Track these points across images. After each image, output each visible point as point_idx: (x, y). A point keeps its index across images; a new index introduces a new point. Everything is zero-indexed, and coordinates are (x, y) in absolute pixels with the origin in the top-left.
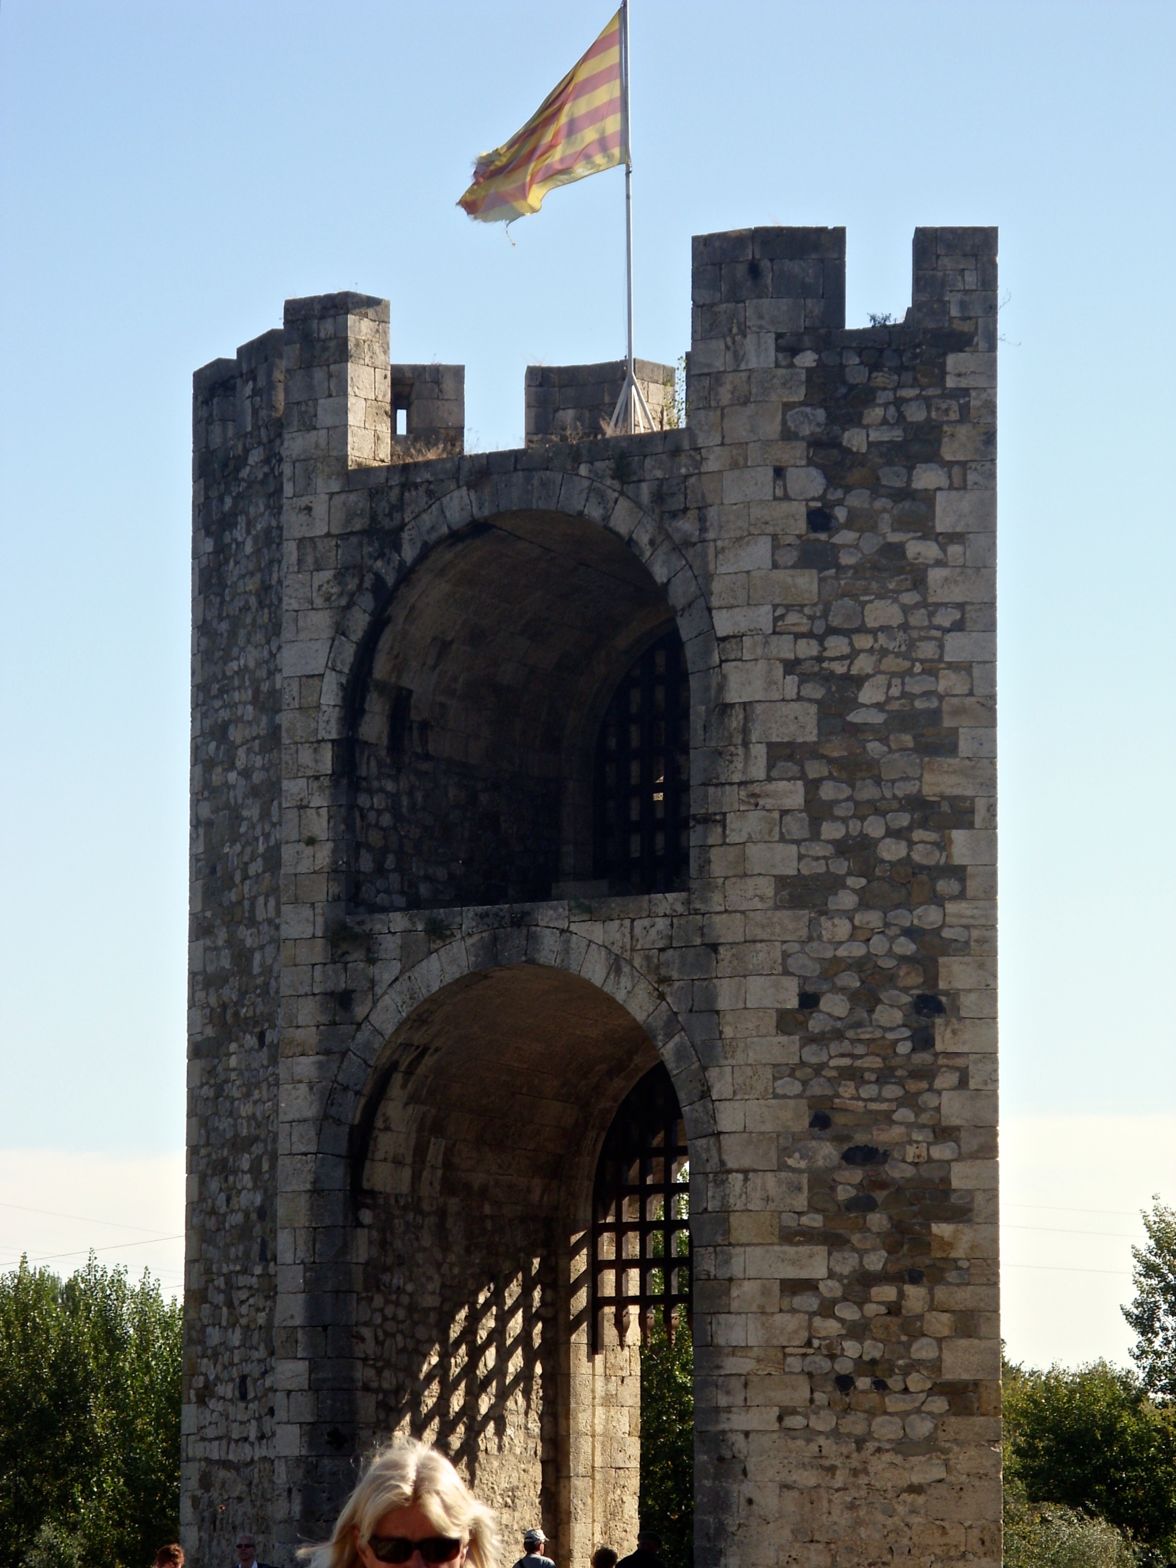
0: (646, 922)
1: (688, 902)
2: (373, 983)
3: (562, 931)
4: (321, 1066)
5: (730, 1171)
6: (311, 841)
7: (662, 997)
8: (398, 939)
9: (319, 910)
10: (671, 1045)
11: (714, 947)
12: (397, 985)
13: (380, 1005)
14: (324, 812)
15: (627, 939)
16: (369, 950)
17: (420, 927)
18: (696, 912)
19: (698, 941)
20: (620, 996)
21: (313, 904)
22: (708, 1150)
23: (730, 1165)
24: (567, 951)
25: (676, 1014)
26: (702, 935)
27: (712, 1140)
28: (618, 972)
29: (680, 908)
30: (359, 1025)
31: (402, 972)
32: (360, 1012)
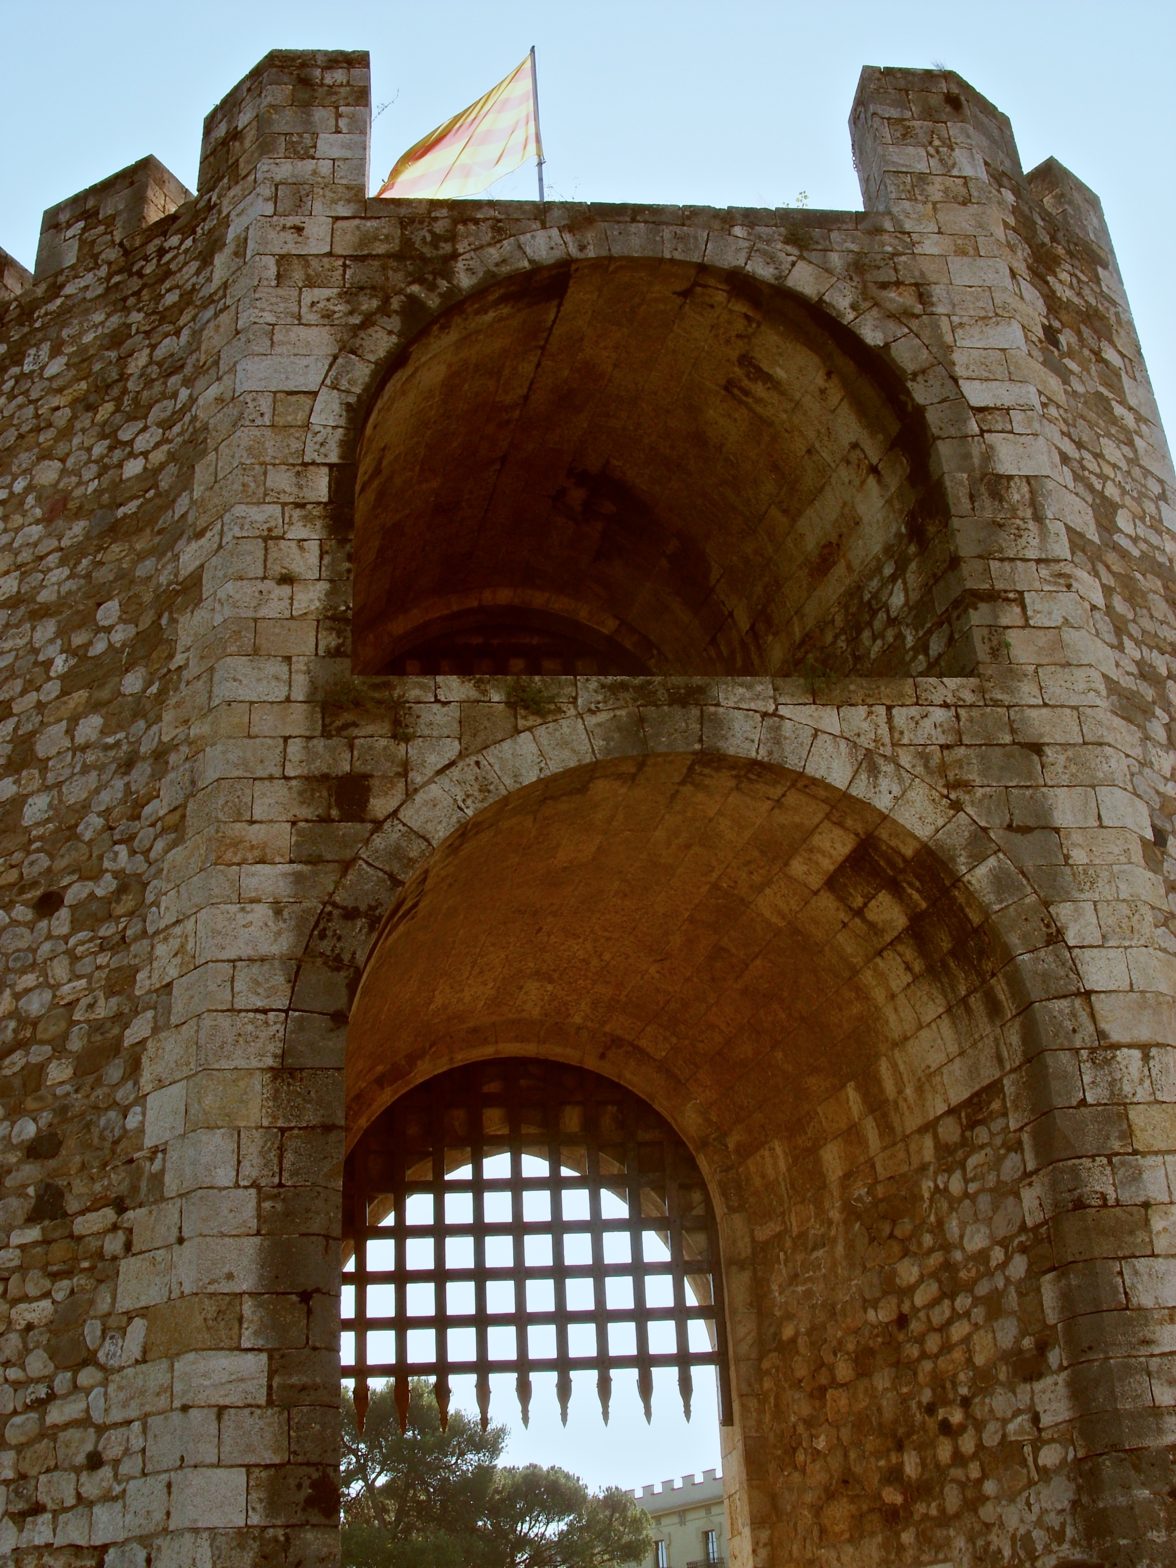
0: (914, 711)
1: (981, 691)
2: (405, 768)
3: (764, 715)
4: (298, 879)
5: (1117, 1046)
6: (287, 579)
7: (957, 806)
8: (453, 711)
9: (299, 664)
10: (982, 870)
11: (1037, 748)
12: (455, 772)
13: (419, 798)
14: (313, 547)
15: (884, 730)
16: (397, 722)
17: (496, 697)
18: (996, 703)
19: (1008, 739)
20: (883, 802)
21: (288, 659)
22: (1074, 1015)
23: (1116, 1036)
24: (778, 741)
25: (985, 830)
26: (1013, 731)
27: (1078, 1002)
28: (874, 771)
29: (969, 698)
30: (378, 825)
31: (461, 756)
32: (379, 806)
